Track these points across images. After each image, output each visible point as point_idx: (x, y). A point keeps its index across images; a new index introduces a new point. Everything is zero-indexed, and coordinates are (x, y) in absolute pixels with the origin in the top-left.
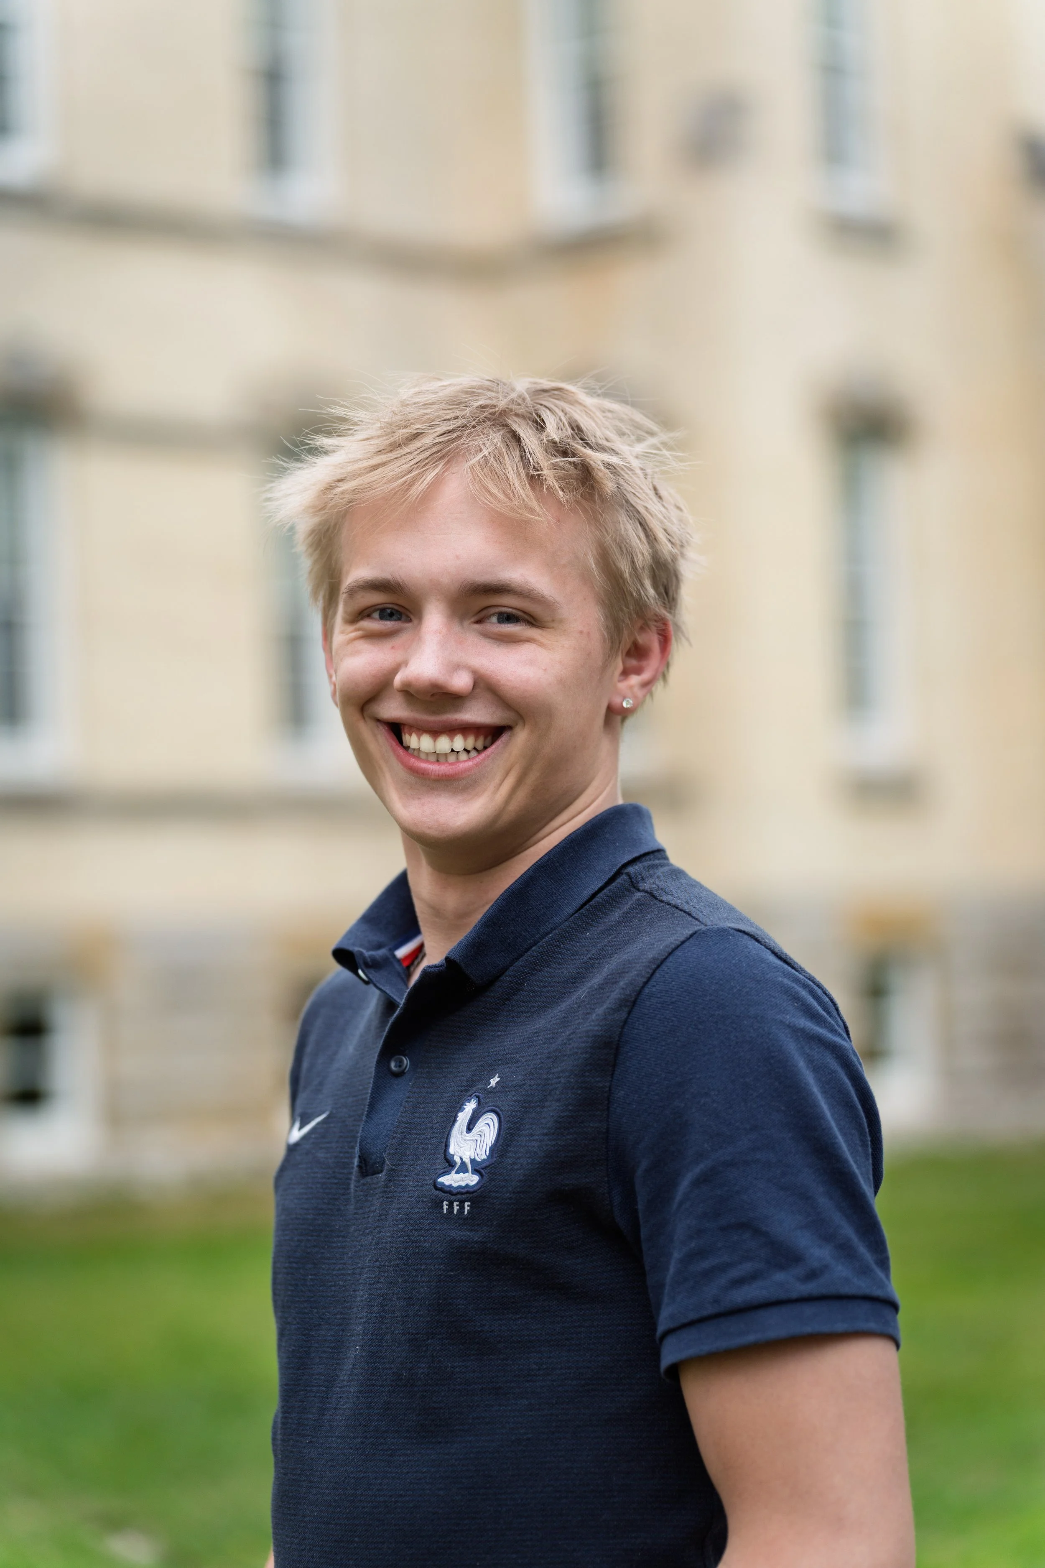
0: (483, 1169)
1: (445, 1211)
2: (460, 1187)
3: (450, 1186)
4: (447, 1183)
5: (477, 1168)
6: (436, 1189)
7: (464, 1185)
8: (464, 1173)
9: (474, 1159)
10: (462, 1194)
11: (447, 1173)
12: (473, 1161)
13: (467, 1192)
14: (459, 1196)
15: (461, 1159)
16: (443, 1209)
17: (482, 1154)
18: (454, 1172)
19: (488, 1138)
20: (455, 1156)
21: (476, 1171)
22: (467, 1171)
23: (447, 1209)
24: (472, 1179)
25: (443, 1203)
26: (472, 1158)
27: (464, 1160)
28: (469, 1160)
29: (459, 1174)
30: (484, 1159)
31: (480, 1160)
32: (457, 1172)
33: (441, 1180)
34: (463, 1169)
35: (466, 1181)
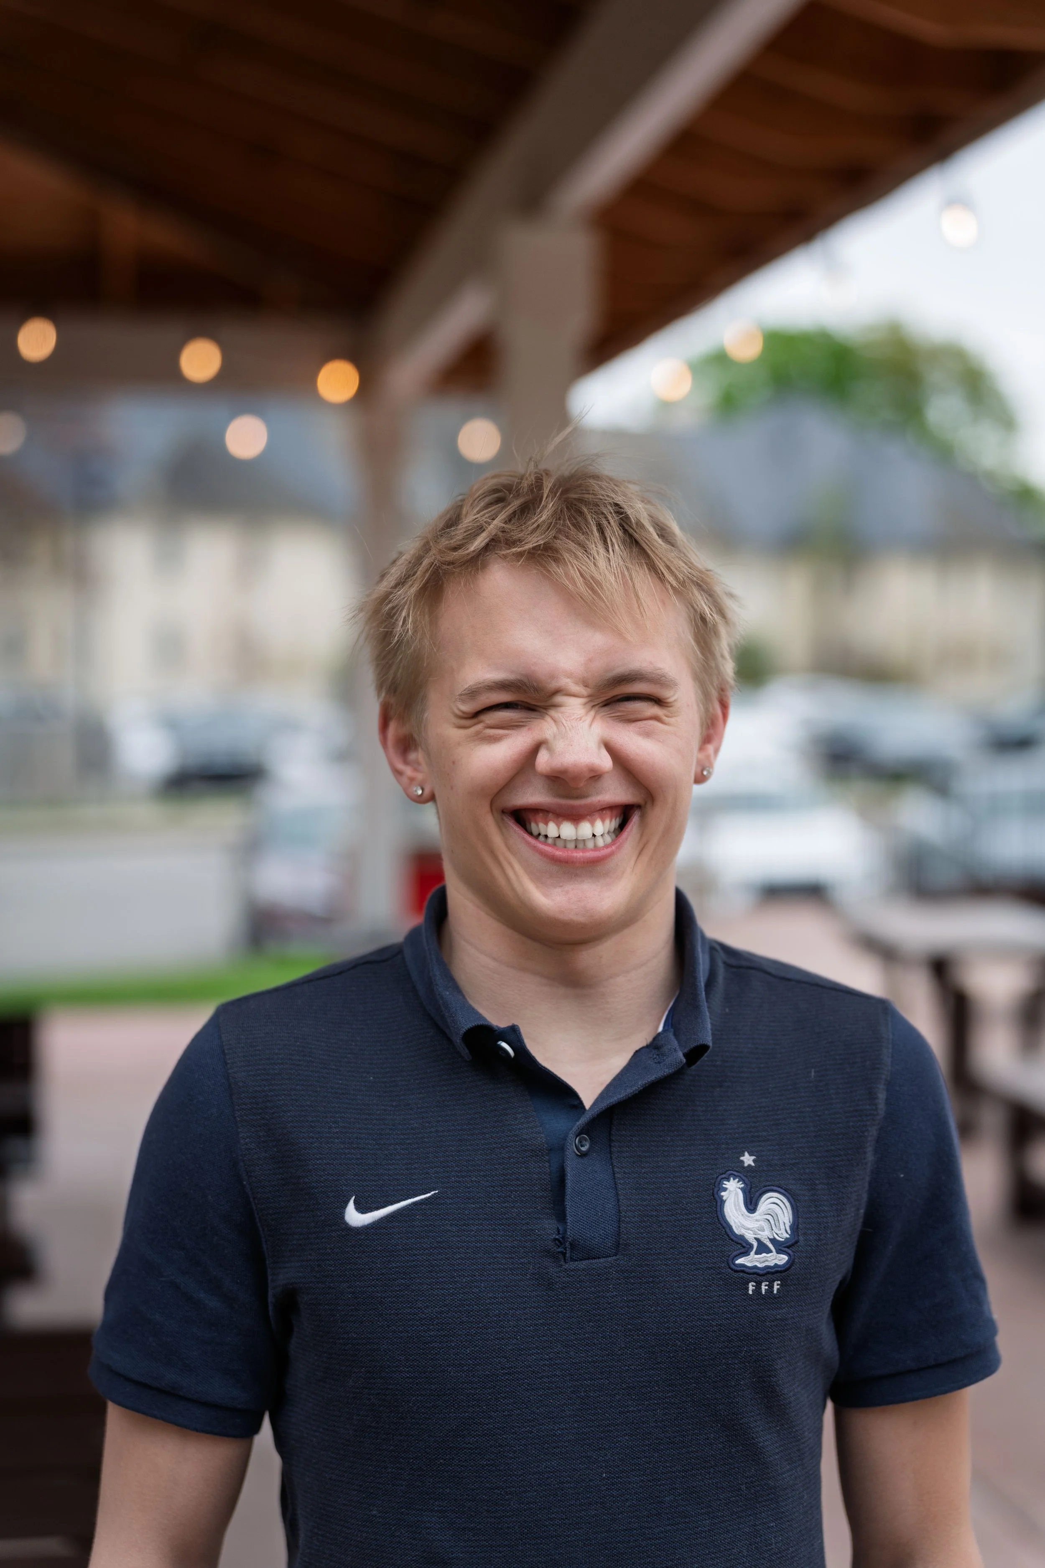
0: (788, 1247)
1: (750, 1292)
2: (767, 1267)
3: (755, 1267)
4: (749, 1265)
5: (781, 1247)
6: (736, 1271)
7: (772, 1265)
8: (767, 1254)
9: (775, 1238)
10: (773, 1273)
11: (746, 1253)
12: (773, 1241)
13: (777, 1272)
14: (770, 1276)
15: (756, 1239)
16: (748, 1291)
17: (783, 1234)
18: (753, 1253)
19: (783, 1216)
20: (745, 1236)
21: (779, 1251)
22: (771, 1252)
23: (753, 1291)
24: (780, 1259)
25: (748, 1285)
26: (771, 1237)
27: (762, 1240)
28: (768, 1240)
29: (761, 1254)
30: (787, 1239)
31: (783, 1240)
32: (756, 1253)
33: (740, 1261)
34: (762, 1248)
35: (774, 1261)
